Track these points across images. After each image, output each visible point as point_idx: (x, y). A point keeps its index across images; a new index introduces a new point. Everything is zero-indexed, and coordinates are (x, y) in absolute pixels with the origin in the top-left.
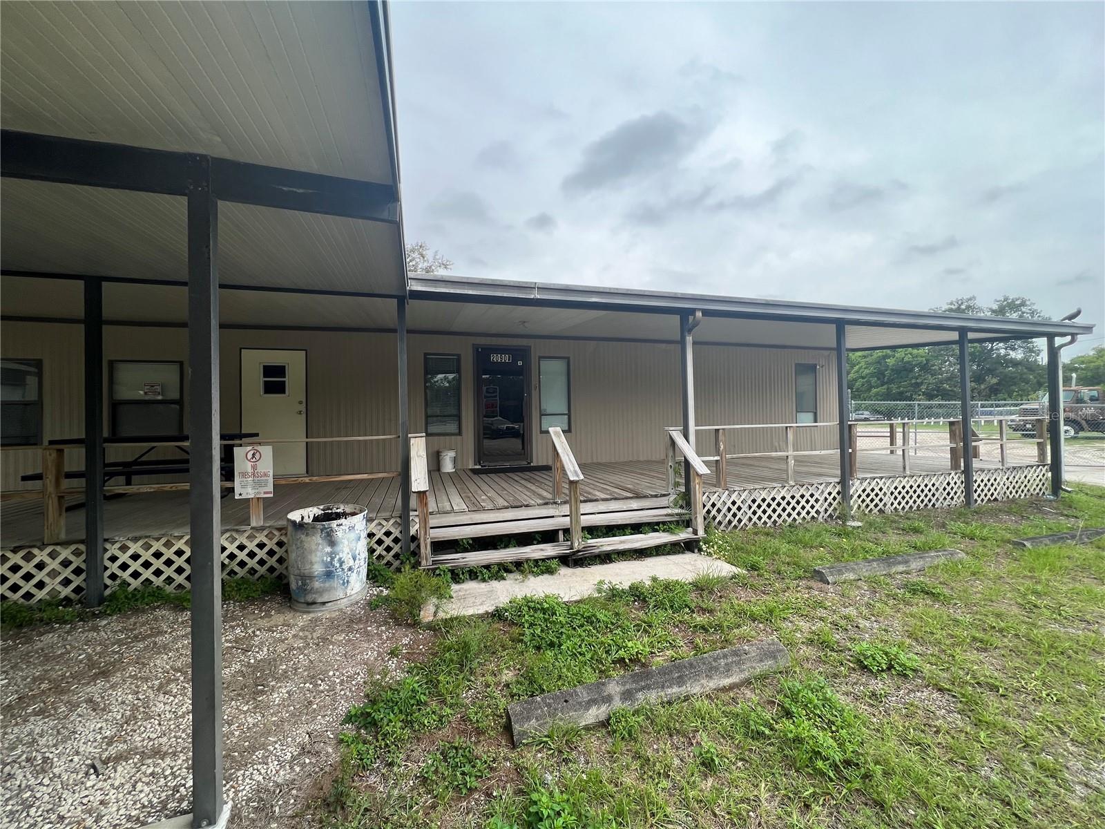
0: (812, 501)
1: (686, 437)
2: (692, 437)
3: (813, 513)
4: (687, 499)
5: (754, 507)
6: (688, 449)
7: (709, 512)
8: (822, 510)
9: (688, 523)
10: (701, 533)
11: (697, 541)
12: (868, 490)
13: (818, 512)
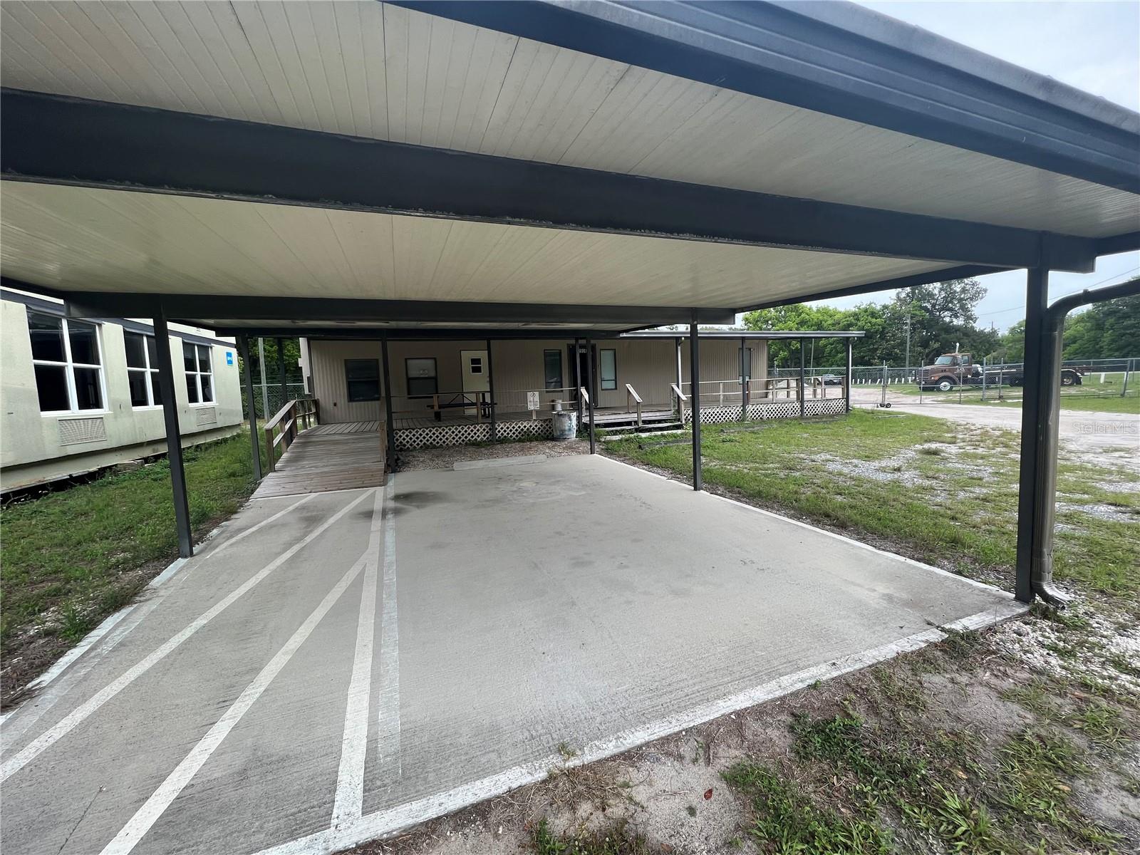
0: (730, 414)
1: (678, 387)
2: (680, 387)
3: (730, 418)
4: (678, 411)
5: (705, 416)
6: (679, 392)
7: (687, 417)
8: (734, 418)
9: (679, 420)
10: (684, 422)
11: (682, 425)
12: (755, 409)
13: (732, 418)
